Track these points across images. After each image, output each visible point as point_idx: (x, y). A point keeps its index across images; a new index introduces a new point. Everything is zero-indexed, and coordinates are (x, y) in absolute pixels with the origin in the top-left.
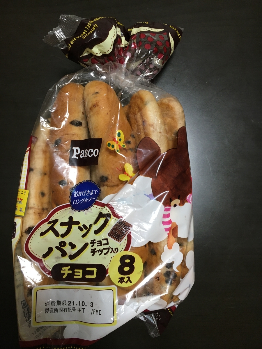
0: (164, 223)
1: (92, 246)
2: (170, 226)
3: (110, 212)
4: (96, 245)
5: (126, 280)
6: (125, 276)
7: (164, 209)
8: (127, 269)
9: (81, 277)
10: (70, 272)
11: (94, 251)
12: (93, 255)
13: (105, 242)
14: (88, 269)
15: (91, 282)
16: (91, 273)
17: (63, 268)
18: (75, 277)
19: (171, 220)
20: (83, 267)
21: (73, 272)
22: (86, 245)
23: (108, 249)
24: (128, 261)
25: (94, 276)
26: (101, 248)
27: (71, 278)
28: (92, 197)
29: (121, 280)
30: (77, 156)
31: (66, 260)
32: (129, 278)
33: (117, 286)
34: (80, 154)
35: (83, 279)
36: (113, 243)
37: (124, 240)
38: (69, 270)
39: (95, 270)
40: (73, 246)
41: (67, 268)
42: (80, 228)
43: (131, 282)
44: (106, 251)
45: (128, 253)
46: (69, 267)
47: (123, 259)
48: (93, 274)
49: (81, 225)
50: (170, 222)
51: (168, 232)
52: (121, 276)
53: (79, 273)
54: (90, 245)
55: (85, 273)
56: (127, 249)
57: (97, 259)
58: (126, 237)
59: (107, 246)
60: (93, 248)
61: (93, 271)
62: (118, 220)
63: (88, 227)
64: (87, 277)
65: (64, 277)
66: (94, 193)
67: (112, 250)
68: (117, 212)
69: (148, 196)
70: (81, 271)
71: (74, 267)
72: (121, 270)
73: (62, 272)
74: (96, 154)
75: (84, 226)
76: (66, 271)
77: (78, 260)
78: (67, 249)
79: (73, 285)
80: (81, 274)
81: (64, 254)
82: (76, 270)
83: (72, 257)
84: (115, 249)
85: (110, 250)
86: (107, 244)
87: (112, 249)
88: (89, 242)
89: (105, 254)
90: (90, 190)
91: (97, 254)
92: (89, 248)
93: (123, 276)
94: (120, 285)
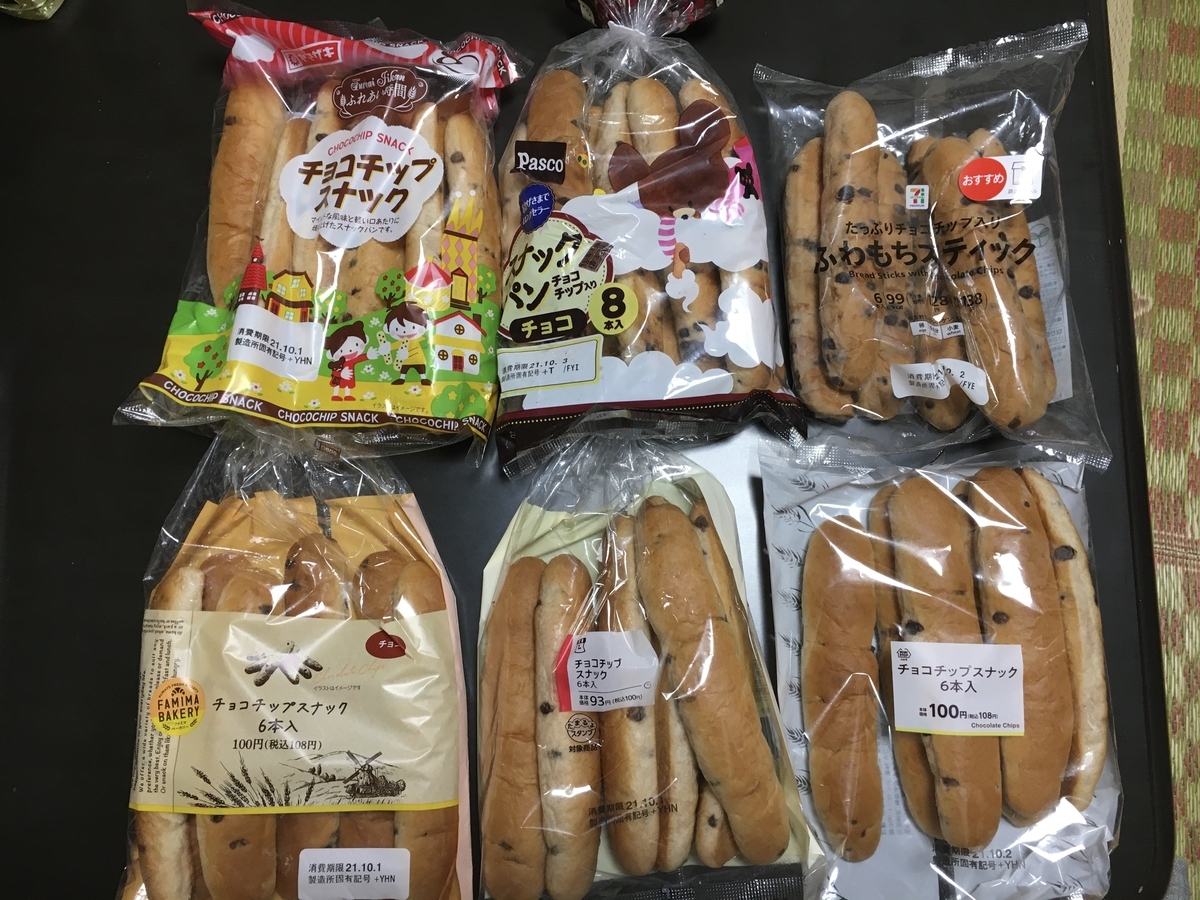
0: (662, 243)
1: (555, 285)
2: (673, 247)
3: (580, 232)
4: (561, 282)
5: (615, 324)
6: (614, 320)
7: (660, 221)
8: (614, 308)
9: (551, 331)
10: (535, 327)
11: (559, 293)
12: (559, 298)
13: (575, 276)
14: (558, 319)
15: (568, 335)
16: (565, 323)
17: (523, 325)
18: (543, 333)
19: (675, 239)
20: (550, 317)
21: (540, 327)
22: (547, 285)
23: (581, 285)
24: (613, 297)
25: (570, 327)
26: (570, 285)
27: (537, 336)
28: (543, 204)
29: (609, 325)
30: (524, 166)
31: (525, 313)
32: (619, 321)
33: (604, 335)
34: (530, 163)
35: (555, 333)
36: (587, 275)
37: (603, 268)
38: (532, 325)
39: (568, 318)
40: (530, 290)
41: (529, 324)
42: (534, 256)
43: (622, 327)
44: (578, 288)
45: (612, 285)
46: (532, 322)
47: (606, 295)
48: (567, 325)
49: (535, 252)
50: (673, 242)
51: (672, 256)
52: (607, 320)
53: (548, 328)
54: (552, 285)
55: (556, 325)
56: (608, 279)
57: (567, 303)
58: (605, 263)
59: (578, 282)
60: (558, 287)
61: (566, 321)
62: (593, 242)
63: (546, 253)
64: (559, 329)
65: (528, 336)
66: (543, 198)
67: (588, 286)
68: (591, 230)
69: (632, 203)
70: (549, 323)
71: (538, 320)
72: (606, 311)
73: (523, 330)
74: (559, 168)
75: (540, 252)
76: (529, 328)
77: (541, 310)
78: (522, 294)
79: (542, 345)
80: (550, 327)
81: (520, 304)
82: (542, 324)
83: (531, 307)
84: (591, 283)
85: (584, 287)
86: (578, 278)
87: (586, 284)
88: (550, 280)
89: (577, 293)
90: (537, 196)
91: (565, 295)
92: (552, 288)
93: (611, 320)
94: (607, 332)
